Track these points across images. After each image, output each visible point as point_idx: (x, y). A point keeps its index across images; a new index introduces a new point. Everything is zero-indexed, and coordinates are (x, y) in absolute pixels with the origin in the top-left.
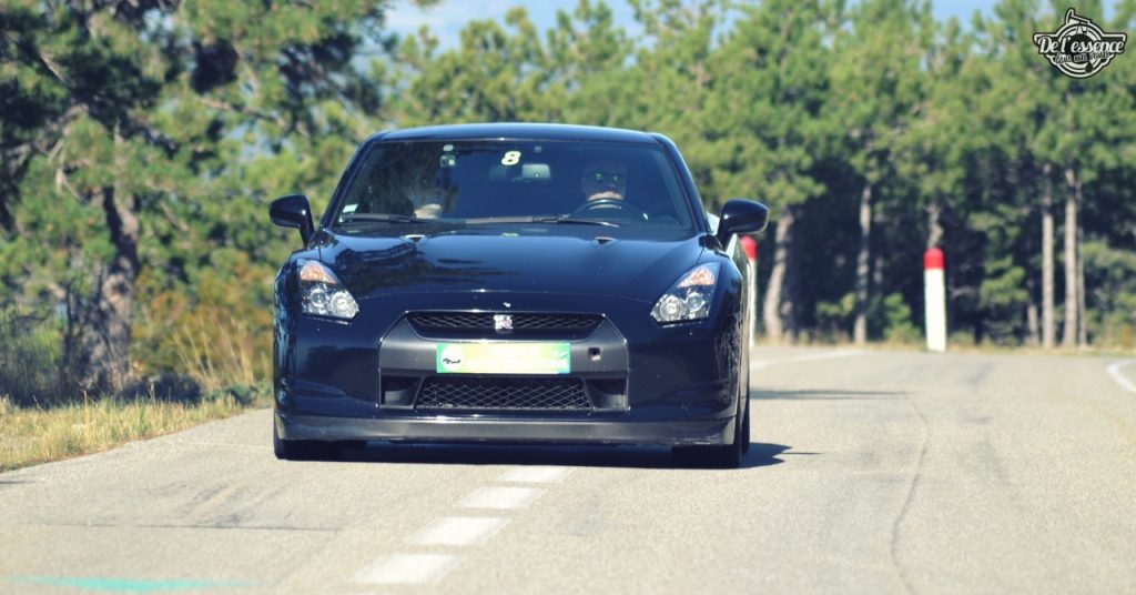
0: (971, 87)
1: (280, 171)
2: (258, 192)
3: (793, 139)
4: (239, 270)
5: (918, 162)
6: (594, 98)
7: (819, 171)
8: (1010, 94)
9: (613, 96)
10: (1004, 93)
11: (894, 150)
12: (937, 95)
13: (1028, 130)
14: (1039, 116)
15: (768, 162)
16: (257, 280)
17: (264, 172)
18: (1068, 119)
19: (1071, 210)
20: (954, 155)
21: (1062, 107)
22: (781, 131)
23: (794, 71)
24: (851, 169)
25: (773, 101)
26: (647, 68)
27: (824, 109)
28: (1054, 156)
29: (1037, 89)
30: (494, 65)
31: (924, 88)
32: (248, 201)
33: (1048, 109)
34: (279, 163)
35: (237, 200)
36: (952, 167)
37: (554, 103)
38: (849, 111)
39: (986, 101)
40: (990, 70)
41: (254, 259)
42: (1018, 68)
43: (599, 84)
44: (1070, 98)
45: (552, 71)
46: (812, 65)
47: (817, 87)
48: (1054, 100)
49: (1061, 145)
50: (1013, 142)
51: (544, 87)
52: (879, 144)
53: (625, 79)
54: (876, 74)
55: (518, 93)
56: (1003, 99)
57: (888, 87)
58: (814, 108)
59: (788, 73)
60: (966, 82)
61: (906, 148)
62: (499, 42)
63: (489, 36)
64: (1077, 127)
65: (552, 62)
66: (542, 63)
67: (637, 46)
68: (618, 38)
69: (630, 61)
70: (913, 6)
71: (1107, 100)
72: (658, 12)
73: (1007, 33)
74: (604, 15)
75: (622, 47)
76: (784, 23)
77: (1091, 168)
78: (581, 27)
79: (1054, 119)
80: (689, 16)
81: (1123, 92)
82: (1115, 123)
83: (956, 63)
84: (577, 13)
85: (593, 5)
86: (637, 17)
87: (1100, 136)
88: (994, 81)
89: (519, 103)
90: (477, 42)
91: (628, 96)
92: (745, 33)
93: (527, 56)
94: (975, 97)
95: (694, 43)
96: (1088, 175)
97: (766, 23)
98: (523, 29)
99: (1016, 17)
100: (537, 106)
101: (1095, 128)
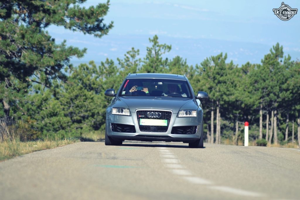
0: (196, 81)
1: (38, 97)
2: (32, 102)
4: (28, 120)
6: (110, 82)
8: (205, 84)
9: (115, 81)
10: (203, 83)
13: (208, 92)
14: (210, 88)
16: (32, 123)
17: (34, 97)
18: (218, 89)
21: (216, 86)
26: (122, 75)
28: (214, 98)
29: (211, 82)
30: (86, 74)
32: (30, 104)
34: (38, 96)
35: (28, 104)
37: (100, 83)
39: (199, 85)
40: (200, 78)
41: (31, 118)
42: (206, 77)
43: (112, 79)
44: (218, 85)
45: (100, 76)
48: (214, 85)
49: (216, 95)
51: (98, 79)
53: (117, 78)
55: (91, 81)
56: (203, 84)
60: (194, 80)
62: (87, 69)
63: (85, 67)
64: (220, 91)
65: (100, 73)
66: (97, 74)
67: (120, 70)
68: (115, 68)
69: (118, 74)
70: (182, 62)
71: (227, 85)
72: (124, 62)
73: (203, 69)
74: (112, 63)
75: (116, 70)
76: (154, 65)
77: (222, 101)
78: (107, 66)
79: (214, 89)
80: (132, 63)
81: (230, 83)
82: (228, 91)
83: (192, 76)
84: (106, 62)
85: (110, 60)
86: (119, 64)
87: (225, 93)
88: (201, 80)
89: (92, 83)
90: (82, 68)
91: (118, 82)
92: (145, 67)
93: (94, 72)
94: (196, 84)
95: (133, 70)
96: (222, 103)
97: (150, 65)
98: (93, 66)
99: (206, 66)
100: (96, 84)
101: (224, 91)
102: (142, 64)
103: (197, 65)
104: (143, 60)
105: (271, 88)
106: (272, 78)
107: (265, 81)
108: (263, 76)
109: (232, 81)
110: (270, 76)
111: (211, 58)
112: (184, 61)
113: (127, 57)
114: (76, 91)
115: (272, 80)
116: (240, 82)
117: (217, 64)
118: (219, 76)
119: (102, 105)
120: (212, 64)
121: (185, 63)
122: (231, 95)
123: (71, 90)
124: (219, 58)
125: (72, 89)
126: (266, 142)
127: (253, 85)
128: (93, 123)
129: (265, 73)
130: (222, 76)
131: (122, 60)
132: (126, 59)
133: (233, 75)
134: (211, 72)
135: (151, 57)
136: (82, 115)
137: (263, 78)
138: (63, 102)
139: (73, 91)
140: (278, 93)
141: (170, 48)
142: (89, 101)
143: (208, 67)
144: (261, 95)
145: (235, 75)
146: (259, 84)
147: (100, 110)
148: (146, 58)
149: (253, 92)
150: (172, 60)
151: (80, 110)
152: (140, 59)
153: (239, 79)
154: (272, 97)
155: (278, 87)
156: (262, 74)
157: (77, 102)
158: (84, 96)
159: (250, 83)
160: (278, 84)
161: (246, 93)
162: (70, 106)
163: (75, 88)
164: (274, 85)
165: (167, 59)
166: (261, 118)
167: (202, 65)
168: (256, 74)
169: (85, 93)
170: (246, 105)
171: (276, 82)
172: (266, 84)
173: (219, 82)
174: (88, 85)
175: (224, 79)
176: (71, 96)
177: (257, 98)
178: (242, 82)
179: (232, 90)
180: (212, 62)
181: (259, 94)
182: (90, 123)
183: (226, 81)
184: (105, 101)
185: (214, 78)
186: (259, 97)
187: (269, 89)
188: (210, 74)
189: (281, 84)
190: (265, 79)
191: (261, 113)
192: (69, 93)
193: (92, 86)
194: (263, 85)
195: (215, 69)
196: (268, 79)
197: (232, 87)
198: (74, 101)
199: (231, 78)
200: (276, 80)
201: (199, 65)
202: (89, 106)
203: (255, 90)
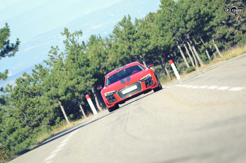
0: (115, 48)
3: (87, 73)
5: (112, 67)
6: (46, 82)
7: (95, 76)
9: (50, 81)
10: (122, 47)
11: (106, 66)
12: (109, 53)
13: (129, 51)
14: (130, 48)
15: (84, 79)
18: (135, 46)
19: (144, 62)
20: (118, 62)
22: (84, 72)
23: (81, 60)
24: (100, 73)
25: (80, 68)
26: (54, 73)
27: (90, 65)
28: (136, 54)
29: (127, 43)
30: (25, 85)
31: (106, 52)
33: (131, 46)
36: (119, 65)
37: (39, 87)
38: (95, 63)
39: (119, 50)
40: (117, 44)
42: (122, 41)
43: (46, 79)
44: (134, 42)
45: (36, 81)
46: (84, 58)
47: (86, 61)
48: (131, 44)
50: (128, 55)
51: (36, 85)
52: (103, 67)
53: (50, 76)
54: (96, 54)
55: (31, 88)
56: (122, 48)
57: (100, 55)
58: (88, 66)
59: (80, 61)
60: (114, 48)
61: (109, 65)
62: (24, 81)
63: (21, 80)
64: (138, 47)
65: (35, 79)
66: (33, 81)
67: (50, 69)
68: (46, 69)
69: (50, 73)
70: (97, 39)
71: (141, 39)
72: (51, 61)
73: (117, 36)
74: (41, 67)
75: (47, 71)
76: (75, 52)
77: (144, 53)
78: (38, 71)
79: (133, 47)
80: (57, 59)
81: (143, 37)
82: (144, 43)
83: (110, 45)
84: (36, 68)
85: (38, 66)
86: (47, 64)
87: (143, 47)
88: (119, 45)
89: (33, 90)
90: (19, 82)
91: (52, 79)
92: (69, 58)
93: (30, 81)
94: (117, 50)
95: (60, 64)
96: (144, 55)
97: (72, 54)
98: (27, 76)
99: (117, 32)
100: (36, 89)
101: (141, 45)
102: (65, 55)
103: (110, 35)
104: (64, 52)
105: (177, 24)
106: (174, 16)
107: (170, 21)
108: (166, 18)
109: (144, 34)
110: (172, 15)
111: (118, 24)
112: (99, 36)
113: (51, 56)
114: (22, 102)
115: (175, 18)
116: (150, 31)
117: (125, 27)
118: (132, 35)
119: (49, 104)
120: (121, 28)
121: (100, 38)
122: (148, 45)
123: (19, 104)
124: (125, 21)
125: (18, 102)
126: (194, 67)
127: (162, 29)
128: (48, 121)
129: (167, 15)
130: (134, 34)
131: (48, 61)
132: (51, 58)
133: (142, 28)
134: (124, 34)
135: (69, 46)
136: (37, 119)
137: (167, 19)
138: (17, 116)
139: (20, 104)
140: (185, 25)
141: (81, 33)
142: (37, 106)
143: (120, 32)
144: (172, 33)
145: (144, 28)
146: (166, 25)
147: (49, 108)
148: (66, 50)
149: (164, 34)
150: (89, 41)
151: (33, 116)
152: (62, 53)
153: (149, 29)
154: (182, 30)
155: (182, 21)
156: (165, 17)
157: (27, 111)
158: (31, 103)
159: (159, 28)
160: (181, 18)
161: (160, 38)
162: (24, 117)
163: (21, 101)
164: (178, 21)
165: (83, 42)
166: (181, 51)
167: (114, 33)
168: (160, 19)
169: (30, 101)
170: (164, 47)
171: (179, 18)
172: (172, 23)
173: (134, 40)
174: (31, 93)
175: (136, 35)
176: (21, 109)
177: (170, 37)
178: (152, 31)
179: (147, 41)
180: (121, 27)
181: (170, 33)
182: (46, 123)
183: (139, 35)
184: (49, 99)
185: (129, 39)
186: (172, 36)
187: (176, 26)
188: (124, 36)
189: (183, 17)
190: (169, 19)
191: (179, 47)
192: (18, 107)
193: (34, 92)
194: (170, 25)
195: (125, 32)
196: (171, 19)
197: (146, 39)
198: (25, 111)
199: (142, 32)
200: (178, 16)
201: (112, 34)
202: (39, 110)
203: (166, 32)
